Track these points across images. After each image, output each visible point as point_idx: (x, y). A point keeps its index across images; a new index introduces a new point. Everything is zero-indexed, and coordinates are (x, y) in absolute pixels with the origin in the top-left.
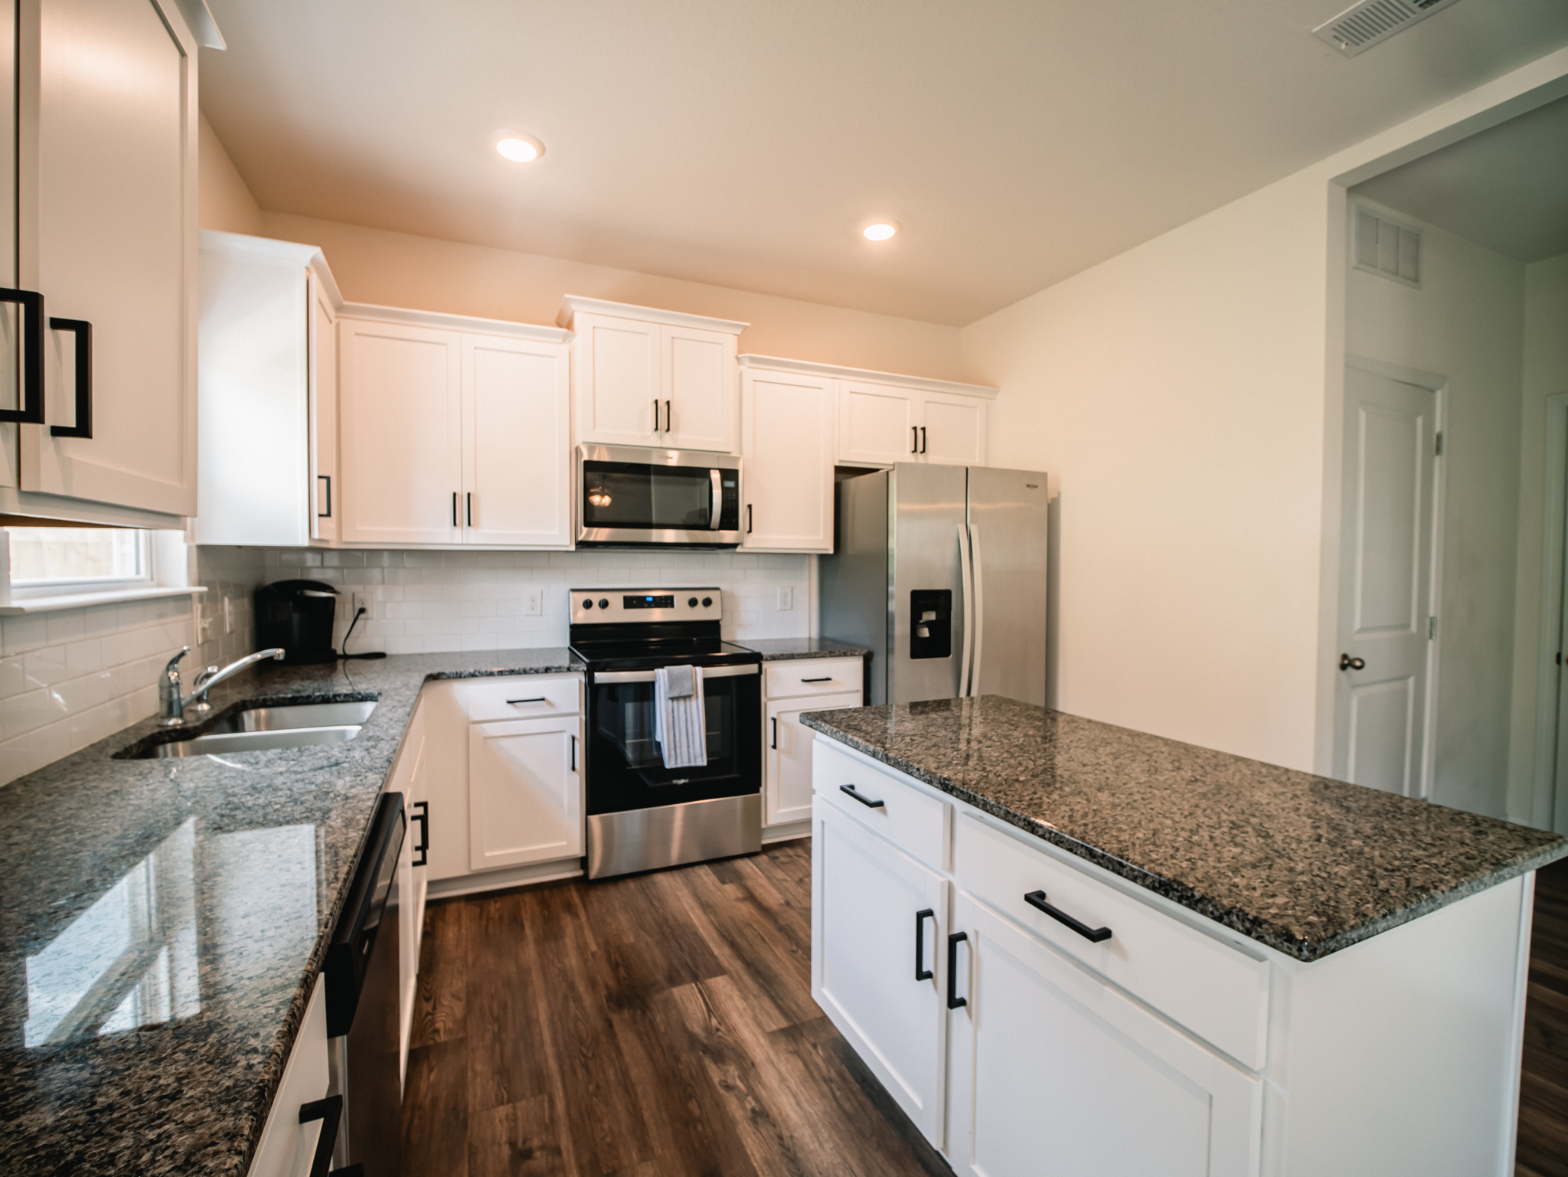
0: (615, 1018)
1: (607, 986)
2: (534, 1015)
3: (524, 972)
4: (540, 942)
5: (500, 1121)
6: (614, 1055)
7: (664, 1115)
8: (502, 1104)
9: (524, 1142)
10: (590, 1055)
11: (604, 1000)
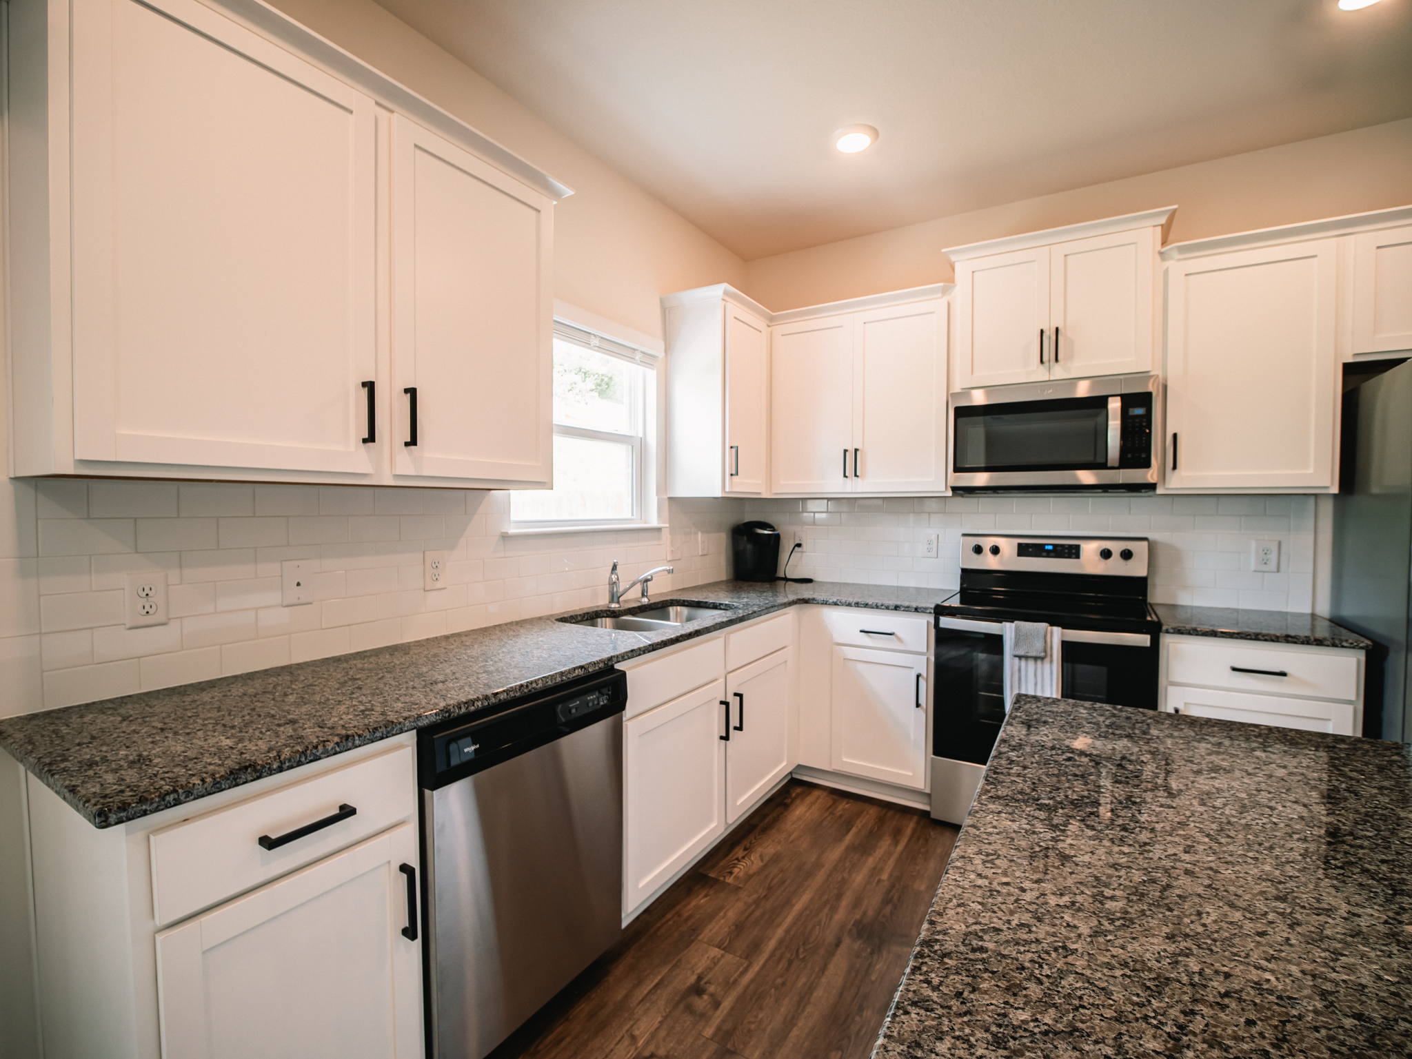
0: (847, 941)
1: (865, 913)
2: (794, 901)
3: (818, 865)
4: (852, 848)
5: (708, 958)
6: (817, 969)
7: (806, 1044)
8: (719, 948)
9: (706, 983)
10: (801, 956)
11: (852, 923)
